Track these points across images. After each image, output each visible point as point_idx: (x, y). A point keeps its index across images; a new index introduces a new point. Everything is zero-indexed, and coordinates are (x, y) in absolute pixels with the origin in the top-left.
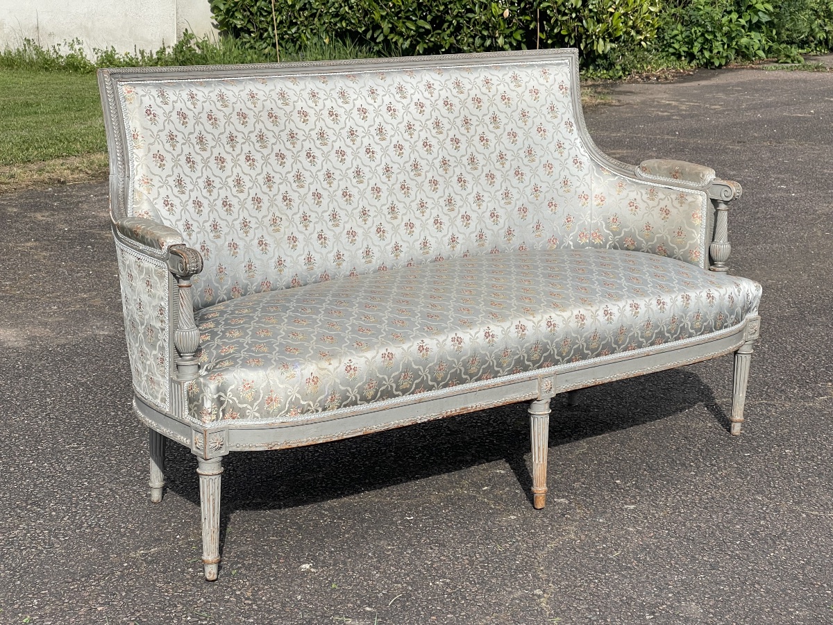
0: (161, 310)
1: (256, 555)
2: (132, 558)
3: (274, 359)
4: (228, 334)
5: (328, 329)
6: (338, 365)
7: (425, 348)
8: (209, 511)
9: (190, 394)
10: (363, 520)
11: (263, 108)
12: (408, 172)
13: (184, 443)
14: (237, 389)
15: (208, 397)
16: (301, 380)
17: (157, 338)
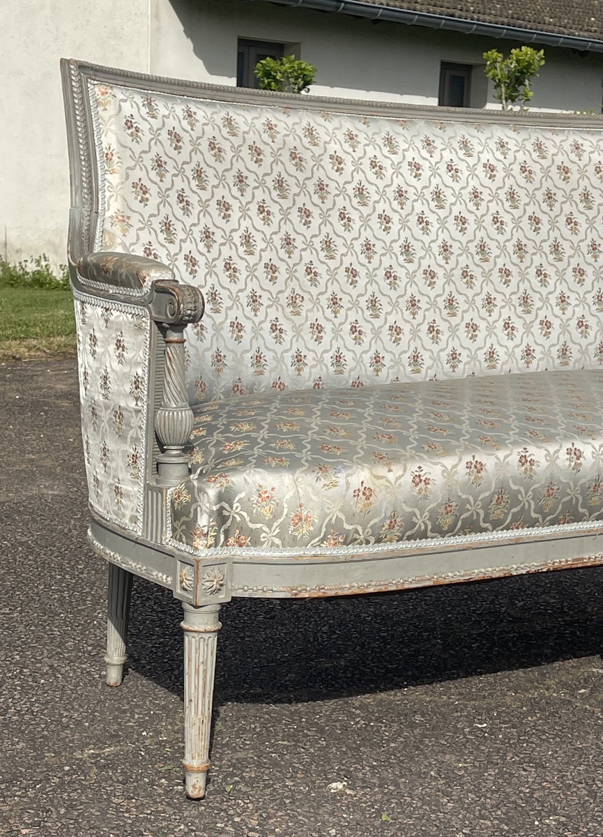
0: (137, 383)
1: (259, 765)
2: (77, 759)
3: (305, 458)
4: (233, 428)
5: (382, 425)
6: (401, 473)
7: (529, 459)
8: (197, 688)
9: (176, 505)
10: (413, 726)
11: (284, 145)
12: (472, 254)
13: (164, 583)
14: (249, 500)
15: (204, 508)
16: (347, 491)
17: (128, 425)
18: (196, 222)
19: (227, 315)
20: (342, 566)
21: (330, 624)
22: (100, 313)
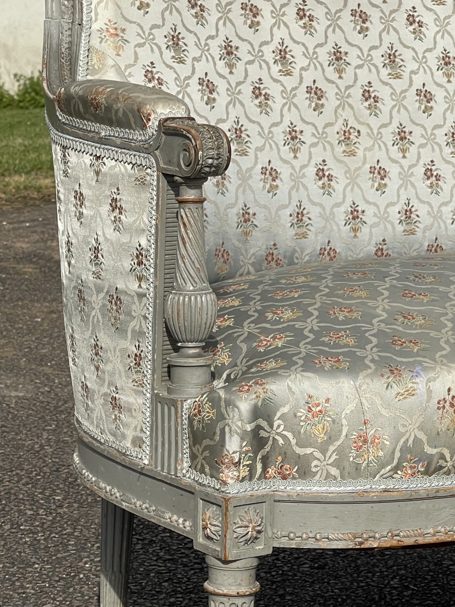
0: (139, 257)
3: (370, 357)
9: (195, 423)
13: (179, 529)
14: (295, 415)
15: (234, 427)
16: (428, 401)
17: (129, 314)
18: (214, 33)
19: (256, 158)
20: (424, 505)
21: (402, 575)
22: (88, 162)
